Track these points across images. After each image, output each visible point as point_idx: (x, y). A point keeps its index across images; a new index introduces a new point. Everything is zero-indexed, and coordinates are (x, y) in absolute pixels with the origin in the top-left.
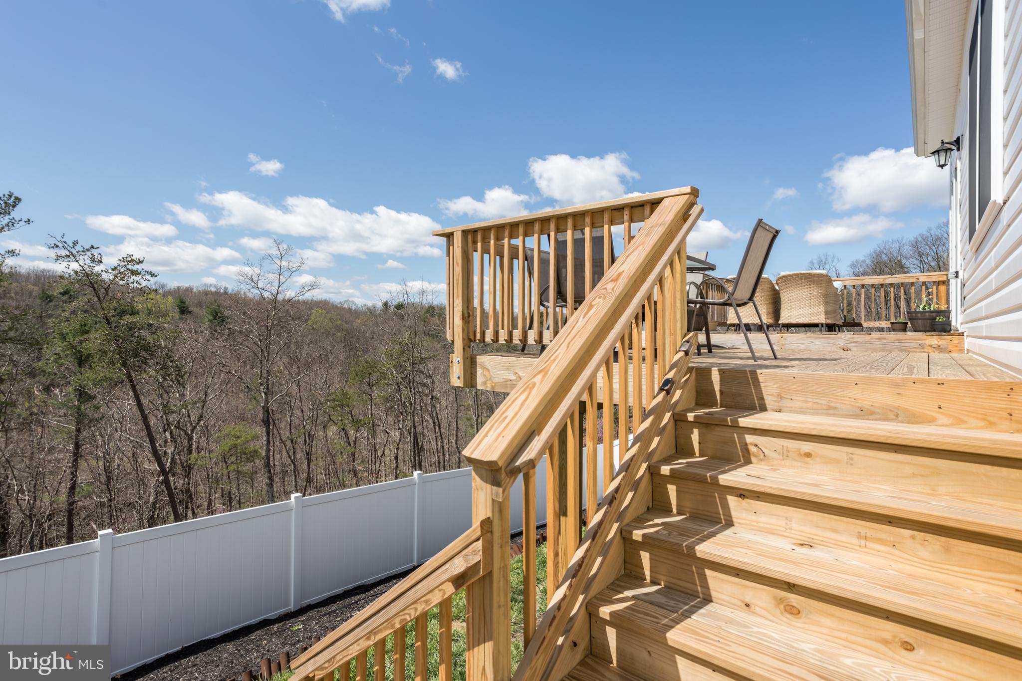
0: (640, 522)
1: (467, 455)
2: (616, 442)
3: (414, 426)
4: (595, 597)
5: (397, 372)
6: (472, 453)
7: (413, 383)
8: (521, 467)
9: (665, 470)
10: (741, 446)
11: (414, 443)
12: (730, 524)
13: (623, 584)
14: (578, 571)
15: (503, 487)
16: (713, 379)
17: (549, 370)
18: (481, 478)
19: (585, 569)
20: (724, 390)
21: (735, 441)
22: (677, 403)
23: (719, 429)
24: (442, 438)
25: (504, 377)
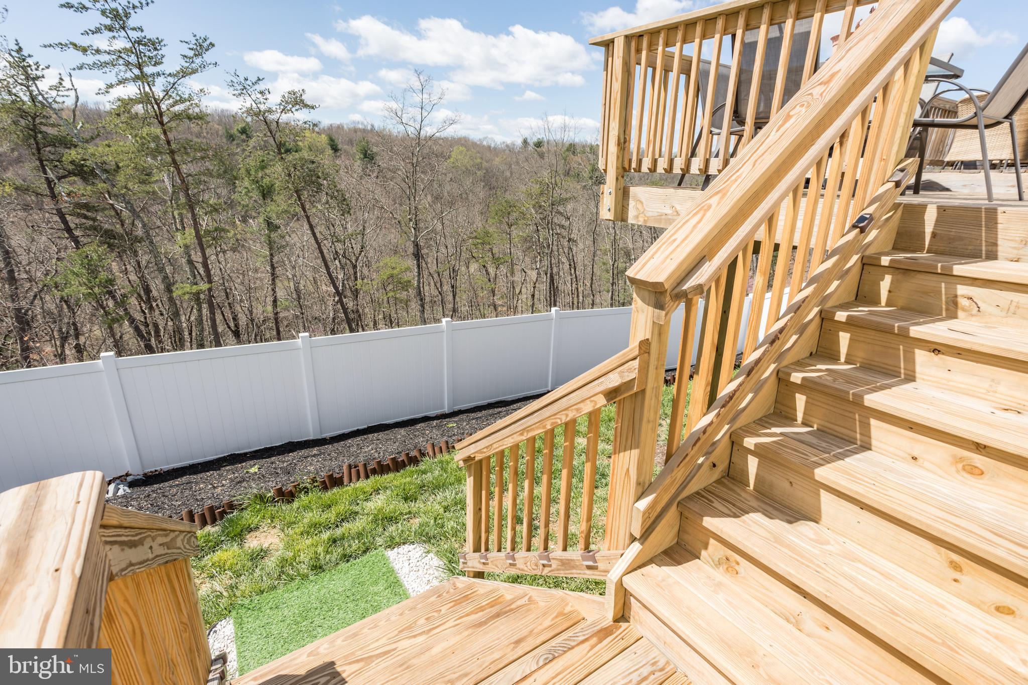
0: (800, 365)
1: (631, 275)
2: (768, 295)
3: (551, 267)
4: (740, 428)
5: (536, 212)
6: (636, 274)
7: (552, 224)
8: (688, 291)
9: (841, 316)
10: (947, 298)
11: (550, 283)
12: (911, 378)
13: (771, 421)
14: (729, 402)
15: (667, 310)
16: (925, 218)
17: (728, 191)
18: (643, 300)
19: (735, 401)
20: (937, 232)
21: (941, 292)
22: (869, 244)
23: (919, 276)
24: (577, 281)
25: (659, 211)
